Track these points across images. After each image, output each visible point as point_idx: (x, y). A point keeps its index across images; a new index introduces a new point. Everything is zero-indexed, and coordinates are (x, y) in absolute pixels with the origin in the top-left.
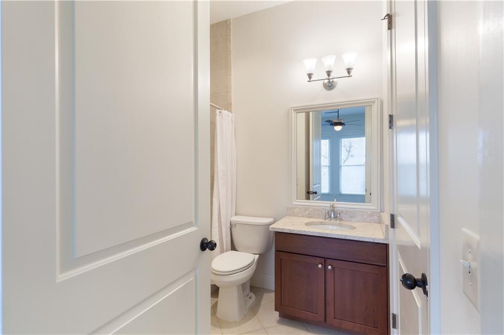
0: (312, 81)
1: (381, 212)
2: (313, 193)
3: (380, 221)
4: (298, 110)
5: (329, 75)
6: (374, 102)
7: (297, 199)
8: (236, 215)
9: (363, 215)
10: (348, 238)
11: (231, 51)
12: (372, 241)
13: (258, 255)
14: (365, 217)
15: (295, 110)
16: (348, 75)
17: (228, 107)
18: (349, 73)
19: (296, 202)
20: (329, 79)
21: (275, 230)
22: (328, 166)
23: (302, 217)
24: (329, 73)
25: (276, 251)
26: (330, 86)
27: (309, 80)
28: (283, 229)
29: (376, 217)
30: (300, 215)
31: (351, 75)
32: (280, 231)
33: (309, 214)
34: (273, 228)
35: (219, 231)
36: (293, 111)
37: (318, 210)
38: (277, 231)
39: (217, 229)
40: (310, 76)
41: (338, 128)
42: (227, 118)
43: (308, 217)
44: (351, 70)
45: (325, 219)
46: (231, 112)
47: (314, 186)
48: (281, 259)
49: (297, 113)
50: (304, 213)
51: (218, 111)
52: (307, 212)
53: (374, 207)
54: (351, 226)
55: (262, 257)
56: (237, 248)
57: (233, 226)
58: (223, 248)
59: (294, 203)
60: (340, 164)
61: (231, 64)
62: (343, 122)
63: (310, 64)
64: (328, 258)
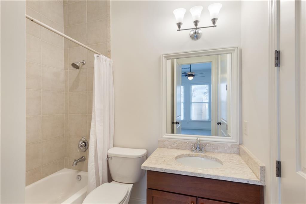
0: (181, 30)
1: (239, 144)
2: (177, 123)
3: (239, 153)
4: (167, 57)
5: (196, 25)
6: (234, 50)
7: (167, 133)
8: (113, 147)
9: (225, 148)
10: (221, 179)
11: (110, 6)
12: (246, 182)
13: (132, 185)
14: (225, 149)
15: (165, 57)
16: (213, 25)
17: (108, 54)
18: (214, 23)
19: (166, 135)
20: (196, 29)
21: (147, 169)
22: (183, 103)
23: (171, 148)
24: (196, 23)
25: (148, 189)
26: (195, 37)
27: (178, 29)
28: (155, 168)
29: (235, 149)
30: (170, 147)
31: (215, 25)
32: (152, 170)
33: (177, 146)
34: (145, 167)
35: (95, 165)
36: (164, 58)
37: (185, 143)
38: (149, 169)
39: (93, 163)
40: (179, 25)
41: (191, 78)
42: (105, 62)
43: (177, 149)
44: (216, 21)
45: (191, 151)
46: (110, 58)
47: (177, 118)
48: (153, 197)
49: (167, 60)
50: (173, 145)
51: (95, 55)
52: (176, 145)
53: (234, 141)
54: (216, 159)
55: (136, 186)
56: (114, 178)
57: (109, 158)
58: (99, 181)
59: (165, 136)
60: (191, 102)
61: (110, 18)
62: (194, 74)
63: (179, 14)
64: (199, 197)
